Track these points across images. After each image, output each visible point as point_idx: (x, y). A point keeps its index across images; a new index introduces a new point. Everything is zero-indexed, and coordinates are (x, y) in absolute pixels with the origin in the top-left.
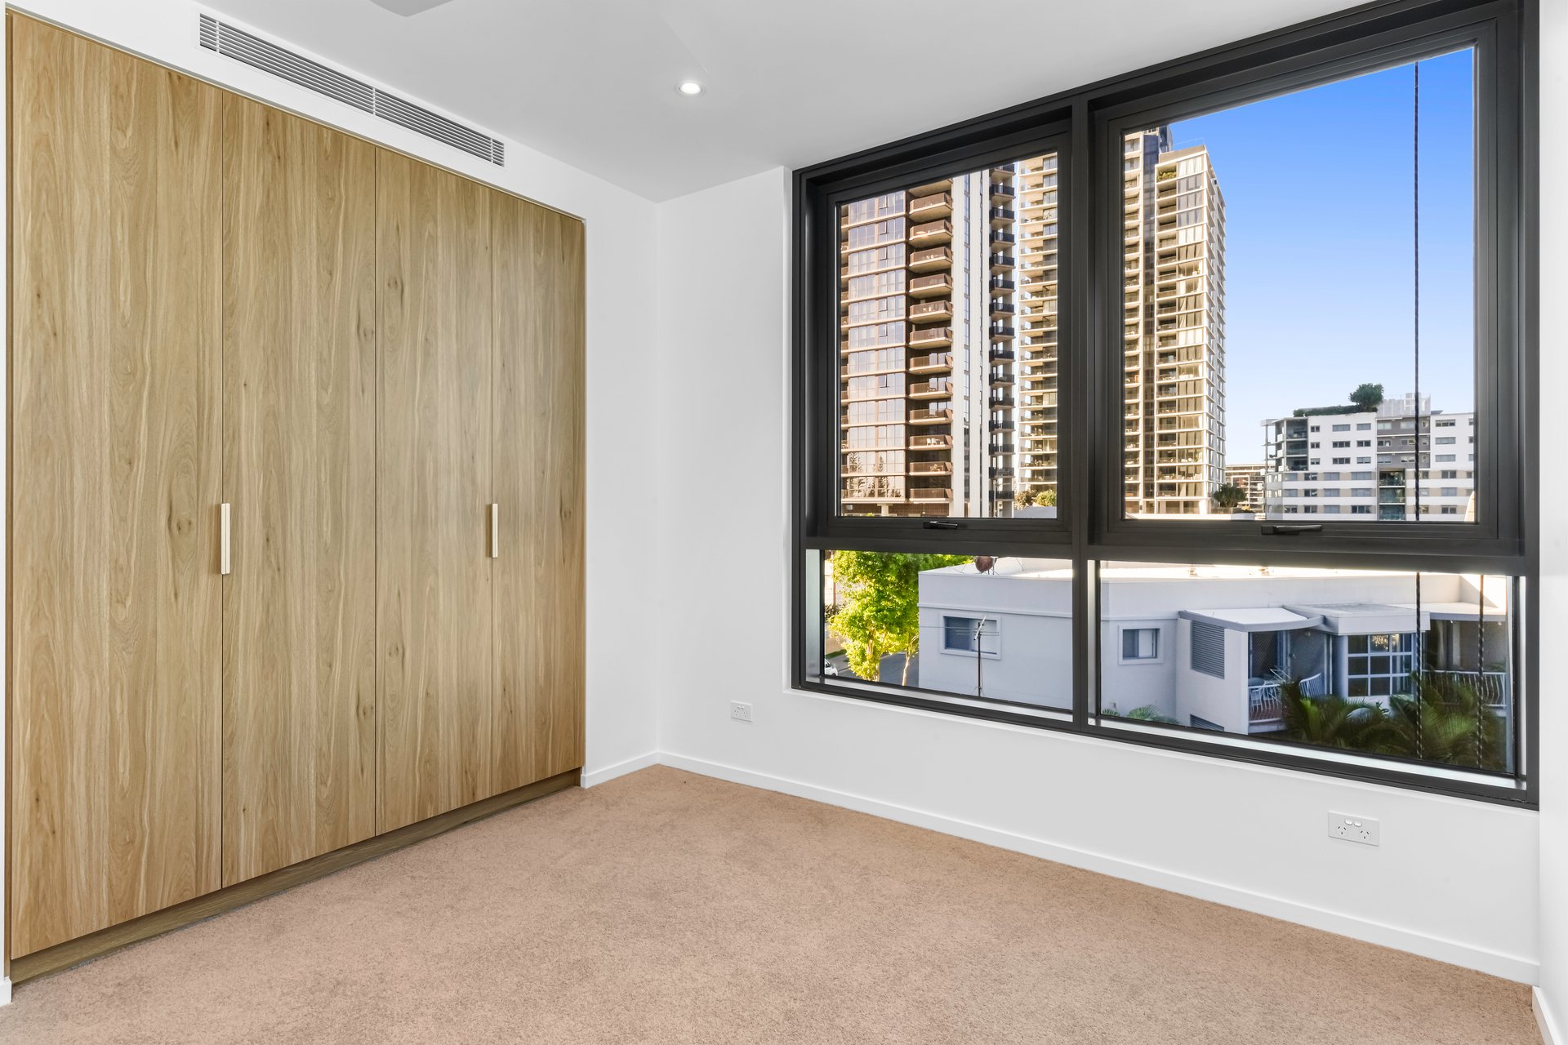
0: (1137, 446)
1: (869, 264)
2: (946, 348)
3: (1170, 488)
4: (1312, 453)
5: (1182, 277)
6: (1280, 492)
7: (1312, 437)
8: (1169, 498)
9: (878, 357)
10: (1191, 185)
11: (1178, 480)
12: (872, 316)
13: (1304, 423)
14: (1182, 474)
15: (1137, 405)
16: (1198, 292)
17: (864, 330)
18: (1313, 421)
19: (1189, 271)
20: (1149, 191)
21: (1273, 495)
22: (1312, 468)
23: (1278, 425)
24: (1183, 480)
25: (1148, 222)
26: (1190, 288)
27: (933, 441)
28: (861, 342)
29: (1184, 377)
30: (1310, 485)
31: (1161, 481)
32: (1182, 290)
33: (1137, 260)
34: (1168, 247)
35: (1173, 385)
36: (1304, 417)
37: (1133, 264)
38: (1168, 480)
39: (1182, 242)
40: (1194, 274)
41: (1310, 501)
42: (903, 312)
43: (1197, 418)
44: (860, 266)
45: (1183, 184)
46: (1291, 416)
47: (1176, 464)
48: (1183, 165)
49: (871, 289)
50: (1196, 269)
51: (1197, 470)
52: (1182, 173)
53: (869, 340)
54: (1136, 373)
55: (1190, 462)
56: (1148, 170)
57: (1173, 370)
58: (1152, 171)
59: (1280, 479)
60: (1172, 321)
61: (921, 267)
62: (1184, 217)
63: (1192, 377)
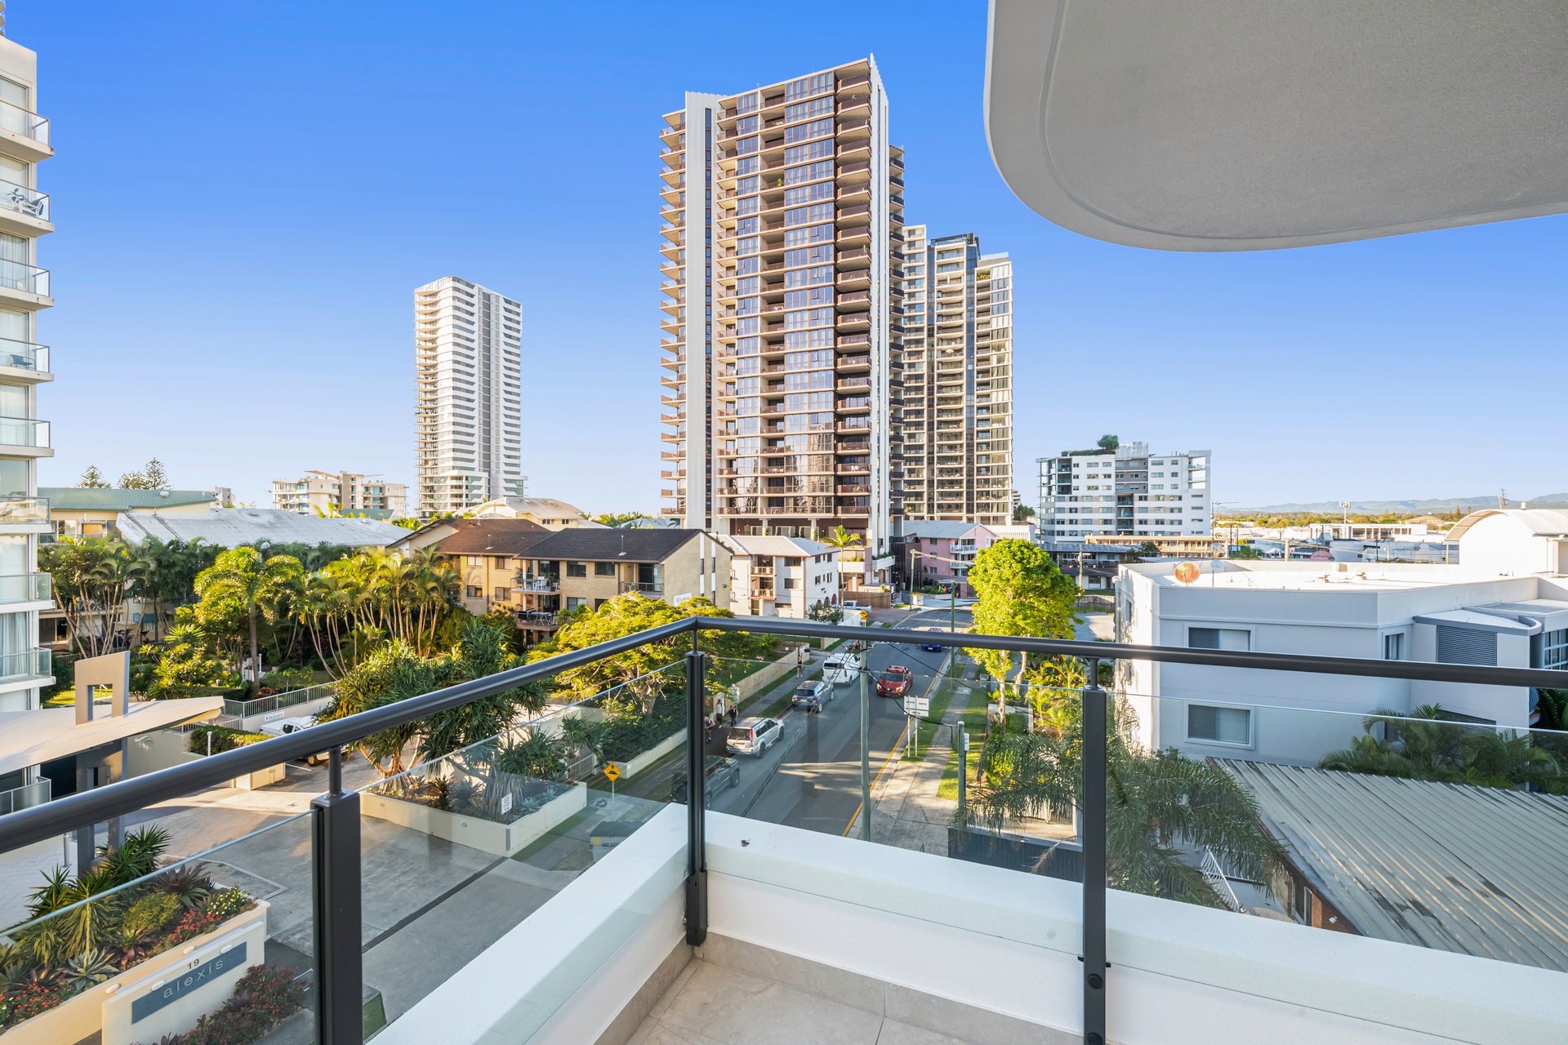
0: (962, 475)
1: (802, 322)
2: (866, 394)
3: (987, 507)
4: (1075, 483)
5: (994, 352)
6: (1053, 510)
7: (1075, 471)
8: (984, 514)
9: (810, 399)
10: (1001, 285)
11: (992, 501)
12: (805, 365)
13: (1070, 460)
14: (993, 496)
15: (961, 445)
16: (1006, 363)
17: (798, 376)
18: (1075, 460)
19: (999, 348)
20: (970, 287)
21: (1047, 512)
22: (1074, 493)
23: (1050, 463)
24: (994, 501)
25: (970, 311)
26: (1000, 360)
27: (857, 468)
28: (796, 386)
29: (995, 426)
30: (1073, 504)
31: (979, 501)
32: (994, 362)
33: (961, 338)
34: (983, 330)
35: (988, 431)
36: (1068, 457)
37: (958, 341)
38: (983, 500)
39: (994, 327)
40: (1003, 351)
41: (1073, 516)
42: (832, 363)
43: (1004, 456)
44: (795, 323)
45: (995, 284)
46: (1060, 456)
47: (990, 489)
48: (995, 270)
49: (804, 342)
50: (1004, 347)
51: (1005, 493)
52: (994, 276)
53: (803, 385)
54: (961, 421)
55: (1000, 488)
56: (970, 272)
57: (988, 420)
58: (973, 273)
59: (1053, 500)
60: (987, 384)
61: (844, 328)
62: (995, 308)
63: (1001, 426)
